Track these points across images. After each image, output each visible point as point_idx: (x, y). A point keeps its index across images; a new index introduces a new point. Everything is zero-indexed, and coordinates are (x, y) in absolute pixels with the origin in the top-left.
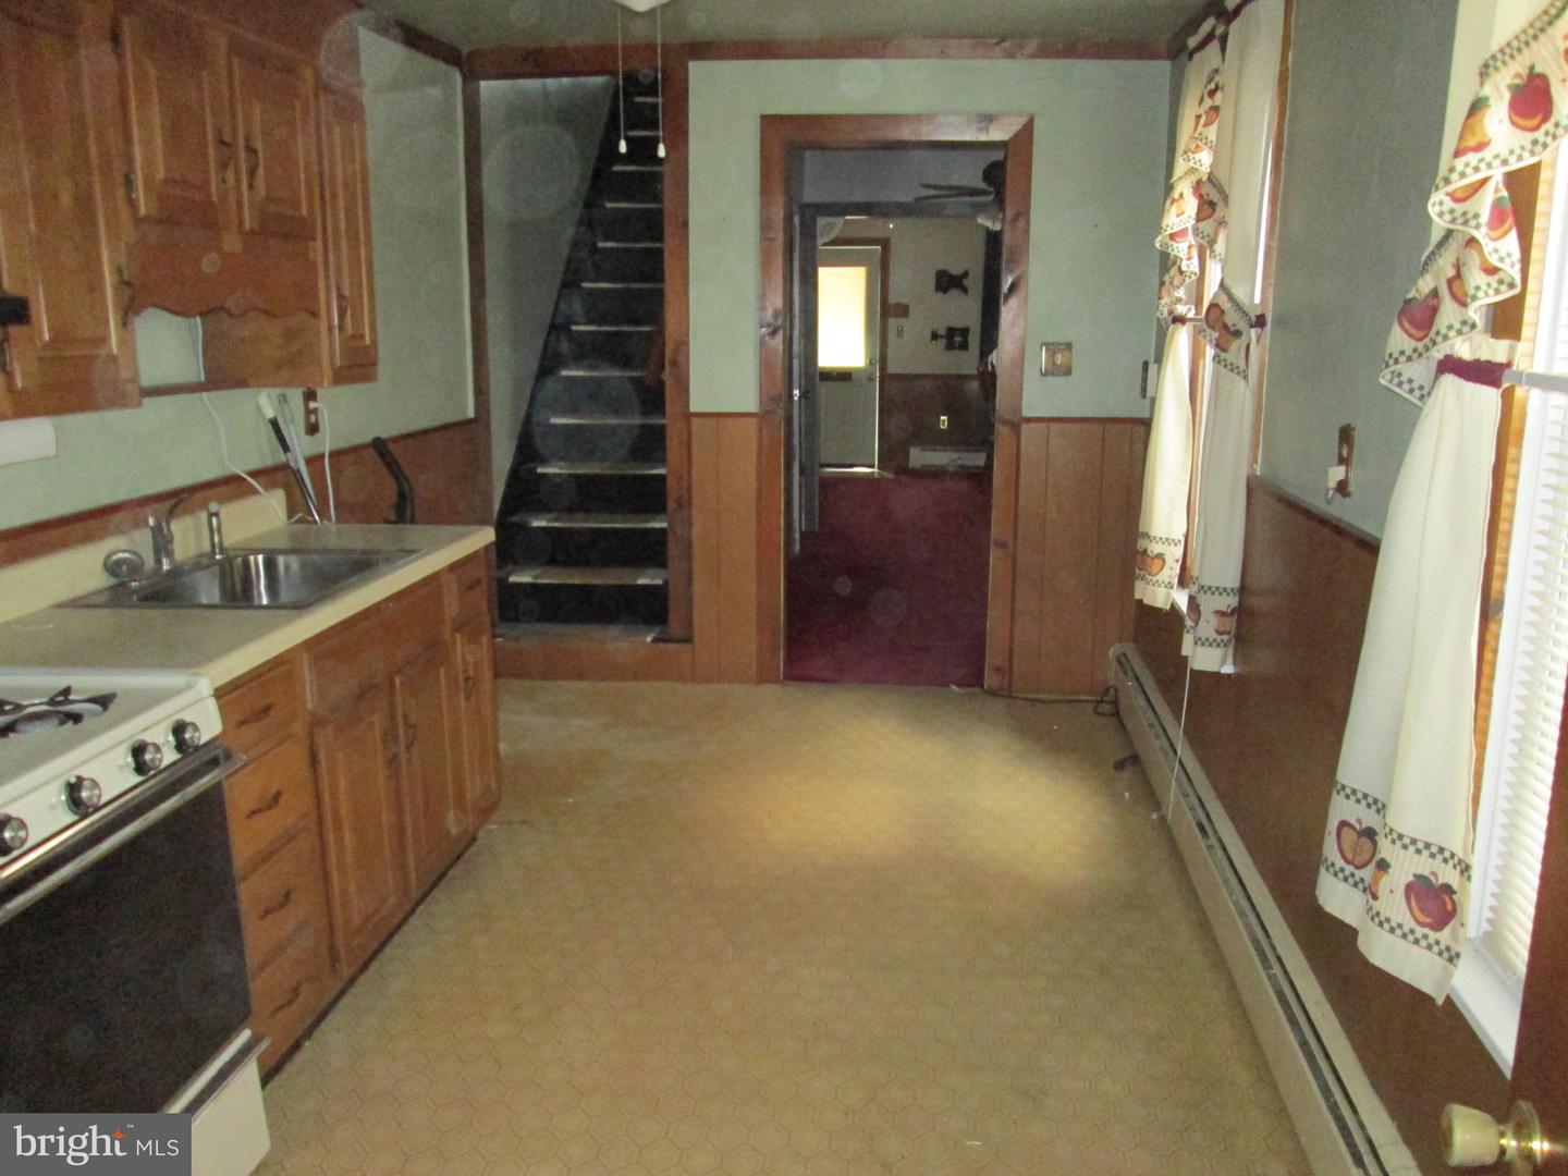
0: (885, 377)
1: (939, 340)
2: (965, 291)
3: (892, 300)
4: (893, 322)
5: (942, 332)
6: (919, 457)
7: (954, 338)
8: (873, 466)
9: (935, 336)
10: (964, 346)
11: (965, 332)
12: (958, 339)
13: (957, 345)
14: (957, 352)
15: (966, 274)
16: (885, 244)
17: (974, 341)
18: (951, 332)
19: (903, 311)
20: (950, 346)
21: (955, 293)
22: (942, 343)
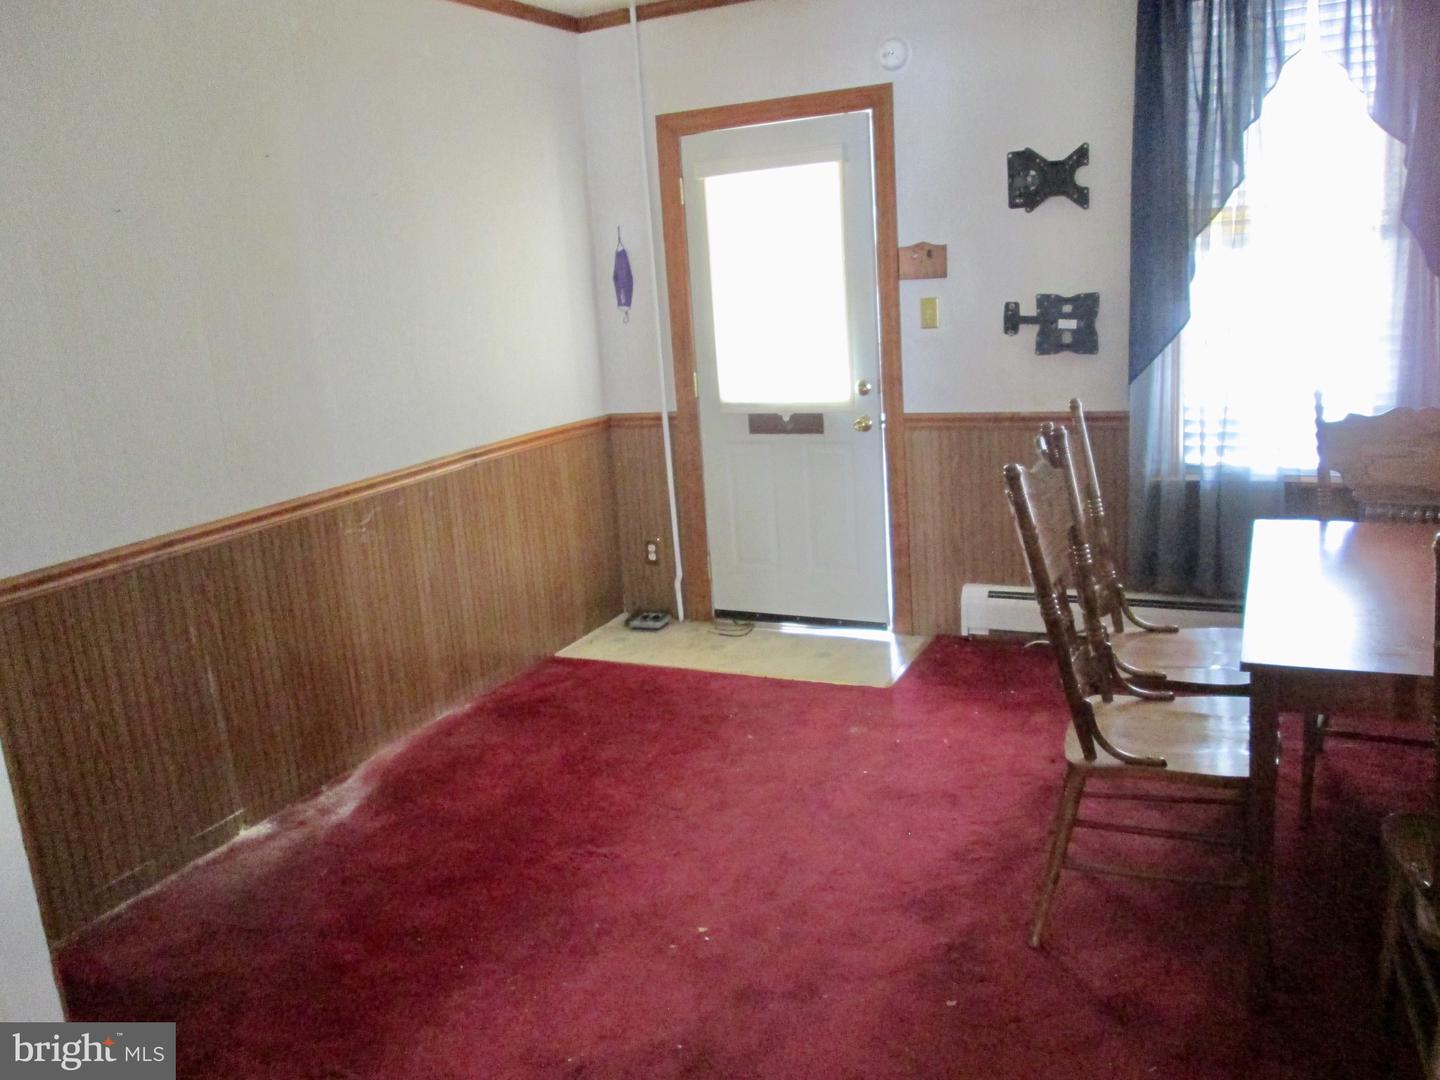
0: (902, 427)
1: (1023, 328)
2: (1082, 197)
3: (906, 238)
4: (910, 291)
5: (1028, 309)
6: (984, 612)
7: (1059, 325)
8: (882, 626)
9: (1013, 320)
10: (1085, 342)
11: (1087, 306)
12: (1067, 325)
13: (1067, 339)
15: (1081, 156)
16: (878, 98)
17: (1112, 326)
18: (1050, 306)
19: (933, 260)
20: (1049, 343)
21: (1057, 208)
22: (1029, 334)
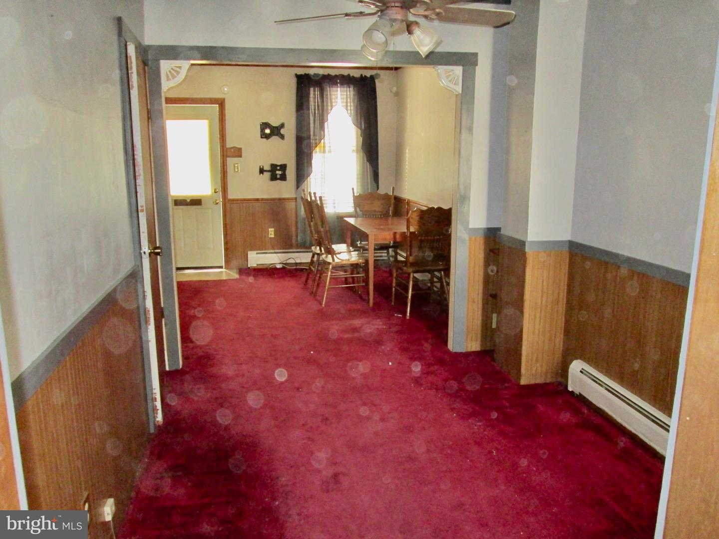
0: (229, 205)
1: (265, 173)
2: (282, 137)
3: (229, 145)
4: (230, 161)
5: (267, 167)
6: (256, 259)
7: (277, 172)
8: (221, 267)
9: (262, 171)
10: (283, 178)
11: (283, 167)
12: (279, 173)
13: (278, 177)
14: (278, 181)
15: (282, 126)
16: (221, 103)
17: (291, 173)
18: (274, 167)
19: (238, 153)
20: (274, 178)
21: (275, 139)
22: (267, 175)
